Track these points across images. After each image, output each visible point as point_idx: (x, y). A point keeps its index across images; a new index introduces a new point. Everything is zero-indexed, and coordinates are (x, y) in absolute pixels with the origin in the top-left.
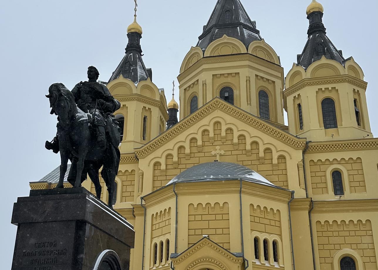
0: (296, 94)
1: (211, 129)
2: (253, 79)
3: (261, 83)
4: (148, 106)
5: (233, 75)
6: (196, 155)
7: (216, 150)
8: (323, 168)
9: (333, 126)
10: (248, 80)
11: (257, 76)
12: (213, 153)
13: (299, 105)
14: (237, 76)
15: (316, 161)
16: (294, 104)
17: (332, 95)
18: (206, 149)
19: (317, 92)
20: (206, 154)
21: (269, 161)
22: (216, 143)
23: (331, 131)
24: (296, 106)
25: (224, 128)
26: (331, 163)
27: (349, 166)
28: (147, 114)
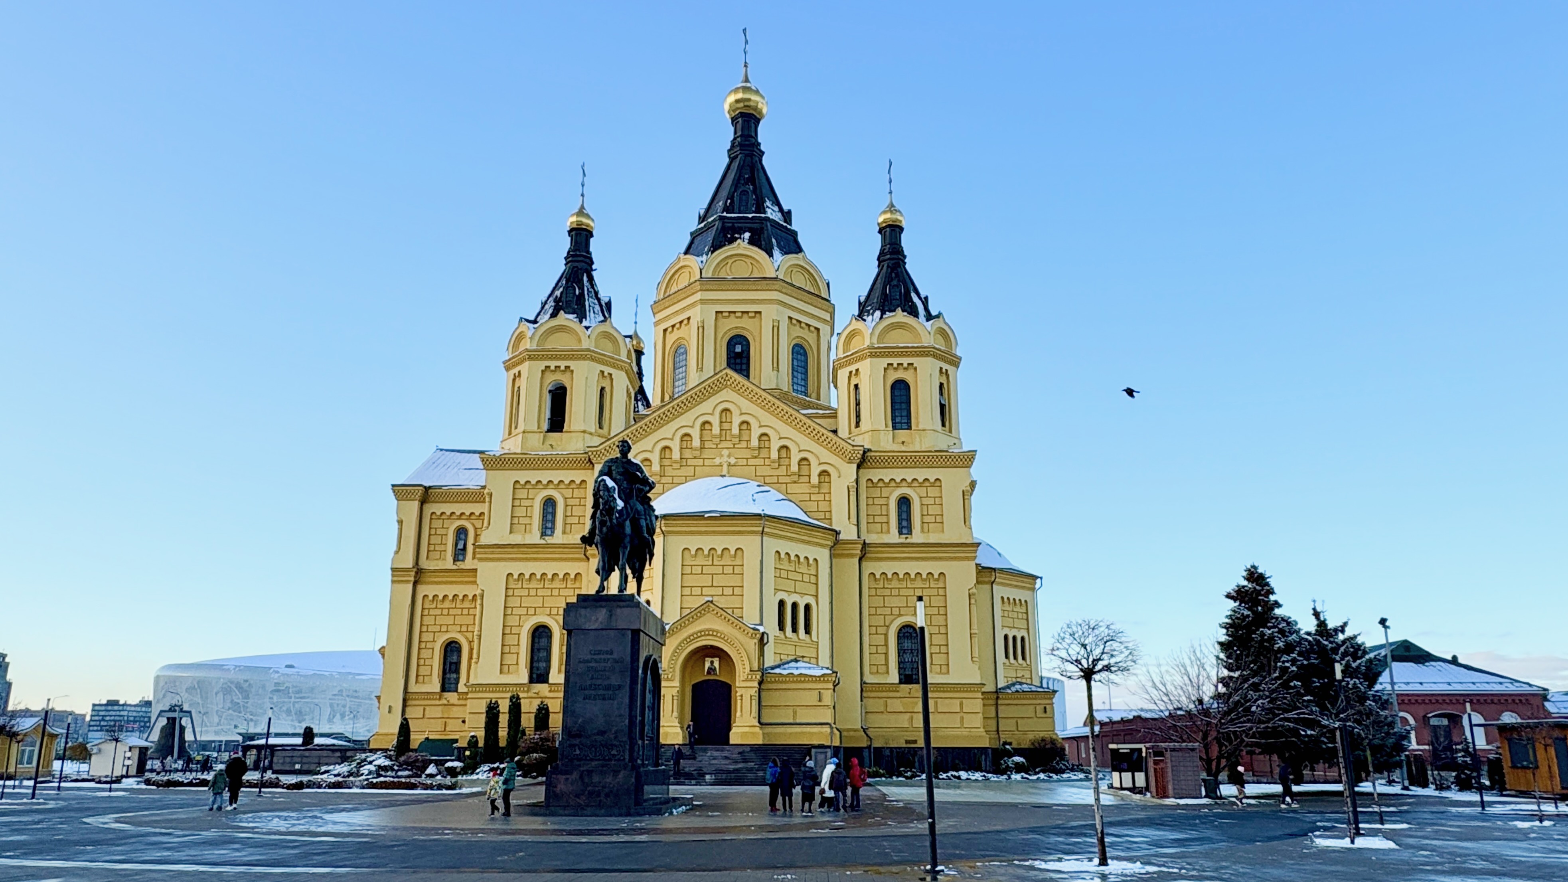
0: (853, 368)
1: (715, 420)
2: (784, 324)
3: (797, 331)
4: (607, 370)
5: (750, 315)
6: (690, 462)
7: (722, 456)
8: (885, 492)
9: (905, 426)
10: (776, 328)
11: (790, 318)
12: (717, 461)
13: (856, 387)
14: (758, 315)
15: (875, 481)
16: (849, 383)
17: (907, 376)
18: (706, 454)
19: (885, 369)
20: (707, 462)
21: (806, 479)
22: (724, 444)
23: (902, 434)
24: (852, 387)
25: (737, 420)
26: (898, 485)
27: (923, 491)
28: (606, 383)
